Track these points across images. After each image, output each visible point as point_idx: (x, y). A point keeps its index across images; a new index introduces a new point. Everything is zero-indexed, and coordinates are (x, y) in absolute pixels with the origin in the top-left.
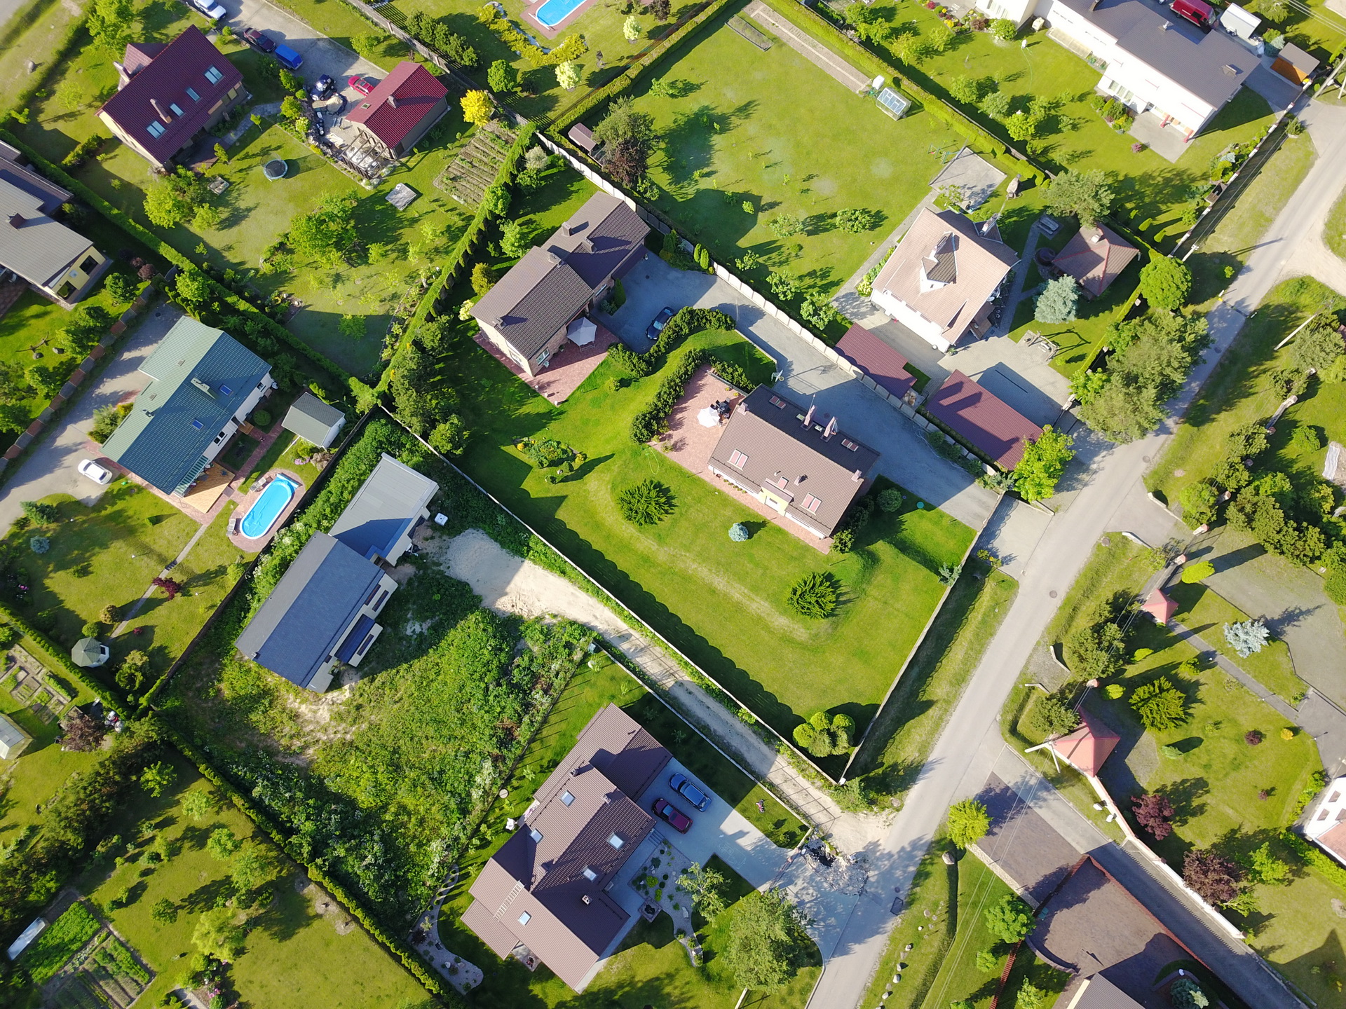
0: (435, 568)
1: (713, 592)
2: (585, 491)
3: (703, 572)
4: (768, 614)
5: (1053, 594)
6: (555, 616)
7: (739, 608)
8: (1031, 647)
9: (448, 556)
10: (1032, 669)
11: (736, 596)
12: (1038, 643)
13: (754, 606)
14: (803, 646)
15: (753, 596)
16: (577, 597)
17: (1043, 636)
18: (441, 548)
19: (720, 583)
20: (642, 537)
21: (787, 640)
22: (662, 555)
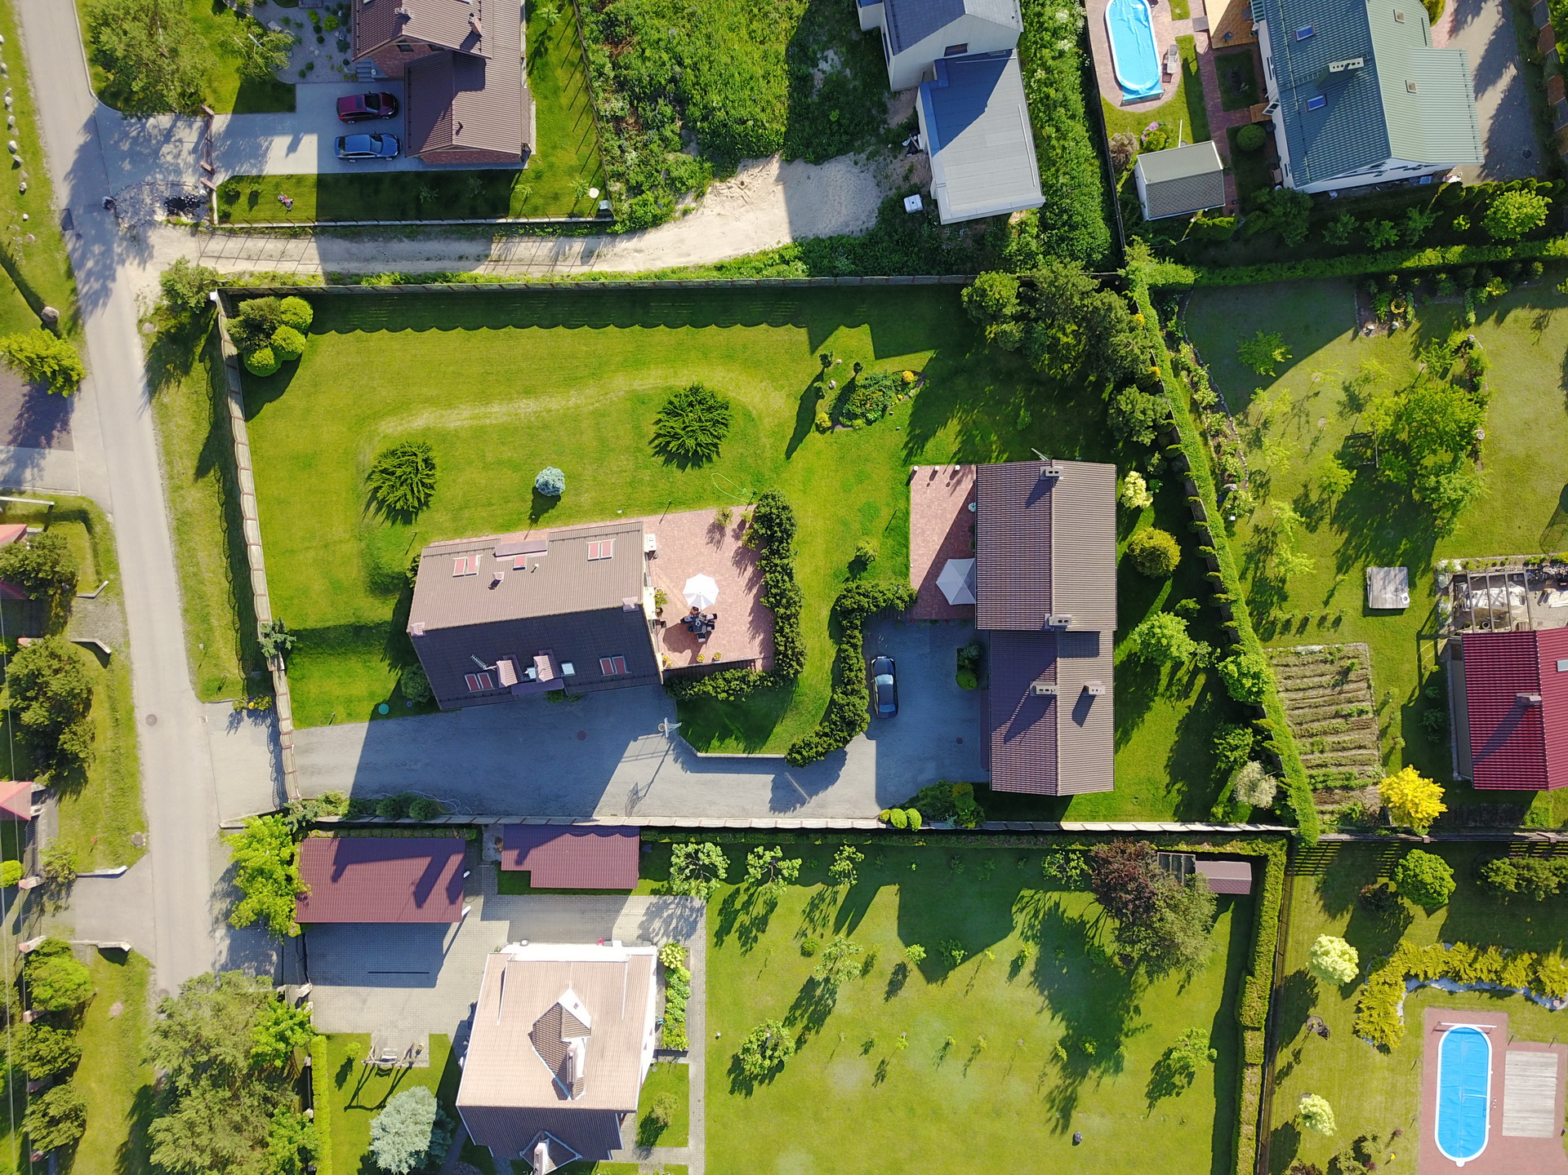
0: (871, 148)
1: (528, 392)
2: (783, 387)
3: (556, 403)
4: (442, 416)
5: (153, 720)
6: (685, 213)
7: (484, 398)
8: (133, 634)
9: (869, 176)
10: (115, 607)
11: (495, 408)
12: (128, 644)
13: (466, 414)
14: (377, 416)
15: (475, 423)
16: (680, 255)
17: (128, 657)
18: (887, 177)
19: (527, 407)
20: (661, 383)
21: (401, 407)
22: (621, 384)
